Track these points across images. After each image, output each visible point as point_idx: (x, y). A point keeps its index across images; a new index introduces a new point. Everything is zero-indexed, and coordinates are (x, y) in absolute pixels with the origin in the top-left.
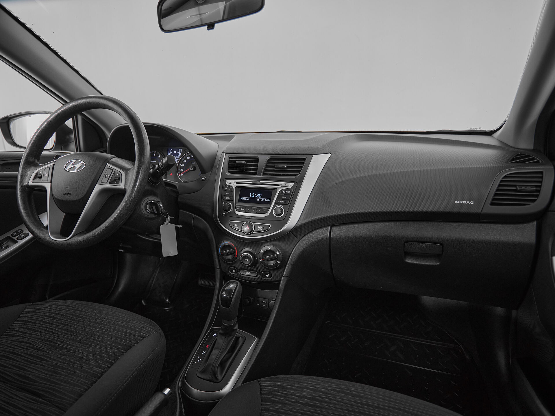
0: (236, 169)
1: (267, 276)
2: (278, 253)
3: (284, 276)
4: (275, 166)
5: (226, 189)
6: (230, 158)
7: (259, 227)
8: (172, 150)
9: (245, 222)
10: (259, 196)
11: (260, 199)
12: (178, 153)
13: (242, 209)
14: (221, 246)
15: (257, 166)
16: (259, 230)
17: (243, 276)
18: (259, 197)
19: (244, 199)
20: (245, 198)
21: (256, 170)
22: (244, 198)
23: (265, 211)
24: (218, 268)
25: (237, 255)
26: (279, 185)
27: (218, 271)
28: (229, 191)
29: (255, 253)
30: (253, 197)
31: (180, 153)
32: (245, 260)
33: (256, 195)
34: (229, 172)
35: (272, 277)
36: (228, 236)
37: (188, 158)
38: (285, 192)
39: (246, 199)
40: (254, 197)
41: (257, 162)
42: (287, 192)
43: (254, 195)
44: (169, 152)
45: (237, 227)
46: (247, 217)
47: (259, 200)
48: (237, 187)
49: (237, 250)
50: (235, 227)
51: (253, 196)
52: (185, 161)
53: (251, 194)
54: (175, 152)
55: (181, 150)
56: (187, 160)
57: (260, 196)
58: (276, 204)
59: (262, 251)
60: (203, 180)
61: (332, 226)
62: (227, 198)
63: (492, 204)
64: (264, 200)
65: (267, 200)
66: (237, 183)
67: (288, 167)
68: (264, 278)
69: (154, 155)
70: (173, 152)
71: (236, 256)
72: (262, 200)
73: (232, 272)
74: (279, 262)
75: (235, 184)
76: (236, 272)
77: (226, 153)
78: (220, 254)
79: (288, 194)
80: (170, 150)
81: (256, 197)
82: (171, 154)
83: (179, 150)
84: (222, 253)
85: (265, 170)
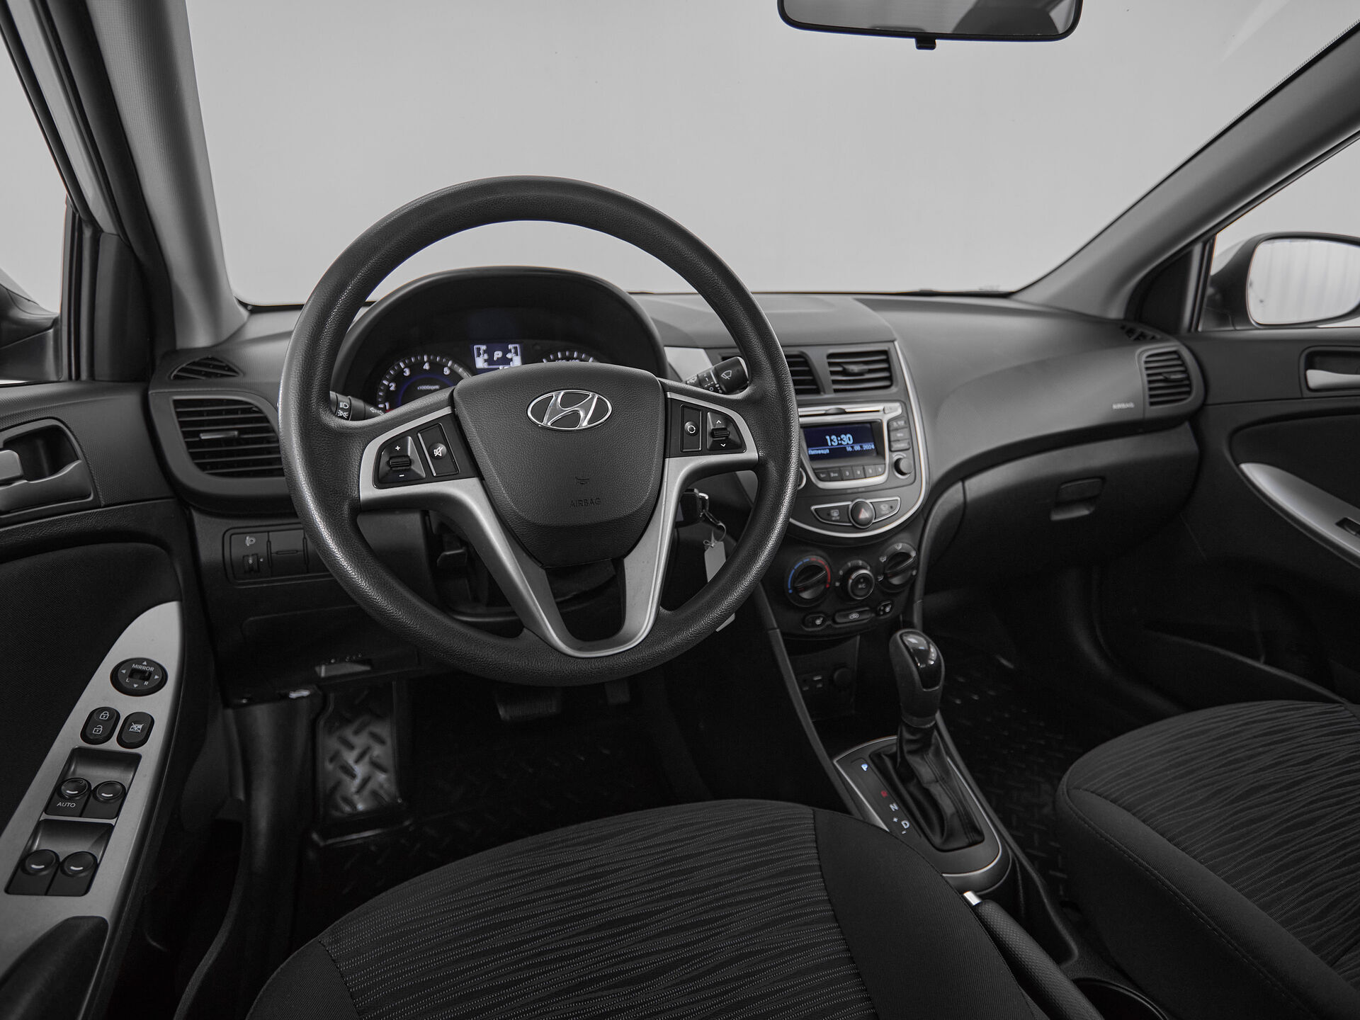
1: (888, 609)
2: (913, 554)
4: (847, 371)
7: (881, 507)
8: (483, 347)
9: (851, 503)
10: (847, 439)
11: (852, 447)
12: (509, 356)
13: (832, 475)
14: (793, 570)
15: (813, 373)
16: (882, 513)
17: (839, 625)
18: (848, 443)
19: (821, 452)
20: (822, 449)
21: (815, 382)
22: (819, 450)
24: (777, 628)
25: (831, 583)
26: (878, 411)
27: (777, 637)
29: (869, 567)
30: (836, 444)
31: (517, 355)
32: (858, 586)
33: (841, 440)
35: (893, 610)
38: (896, 423)
40: (838, 444)
41: (809, 364)
42: (899, 423)
43: (835, 440)
44: (479, 355)
45: (839, 518)
46: (849, 491)
47: (850, 449)
49: (831, 571)
50: (833, 519)
51: (835, 442)
53: (828, 437)
54: (498, 355)
55: (516, 348)
57: (850, 440)
58: (892, 451)
59: (883, 559)
61: (963, 479)
63: (1152, 404)
64: (861, 447)
65: (867, 447)
67: (866, 371)
68: (881, 615)
69: (426, 367)
70: (491, 356)
71: (828, 585)
72: (857, 448)
73: (815, 625)
74: (915, 573)
76: (823, 622)
77: (705, 349)
78: (790, 591)
79: (903, 428)
80: (479, 349)
81: (841, 444)
82: (486, 361)
83: (510, 347)
84: (794, 588)
85: (835, 382)
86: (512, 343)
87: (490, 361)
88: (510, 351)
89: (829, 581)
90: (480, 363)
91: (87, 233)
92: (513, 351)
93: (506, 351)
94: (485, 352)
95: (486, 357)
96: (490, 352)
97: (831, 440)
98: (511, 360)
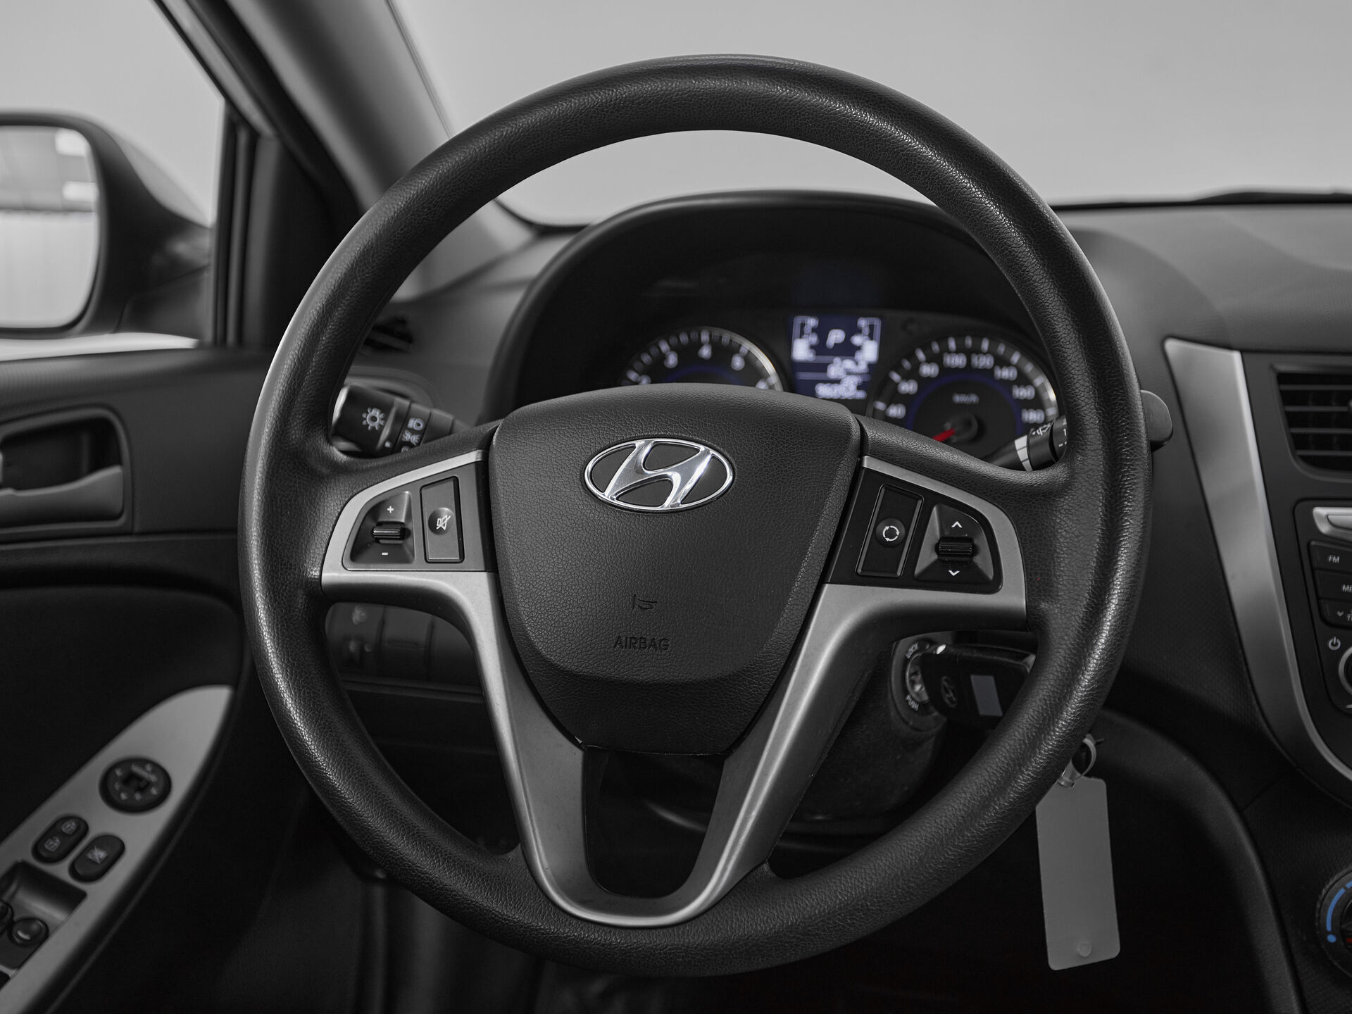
5: (1336, 560)
6: (1283, 378)
8: (812, 322)
12: (857, 340)
14: (1342, 891)
31: (872, 339)
34: (1315, 462)
37: (929, 370)
44: (802, 335)
52: (908, 387)
54: (836, 336)
55: (871, 327)
56: (923, 382)
69: (706, 352)
70: (823, 338)
77: (1243, 351)
78: (1332, 939)
80: (803, 325)
82: (812, 347)
83: (863, 323)
84: (1342, 934)
86: (865, 316)
87: (819, 348)
88: (859, 331)
90: (802, 350)
91: (243, 138)
92: (866, 331)
93: (852, 330)
94: (814, 330)
95: (814, 339)
96: (822, 332)
98: (859, 348)
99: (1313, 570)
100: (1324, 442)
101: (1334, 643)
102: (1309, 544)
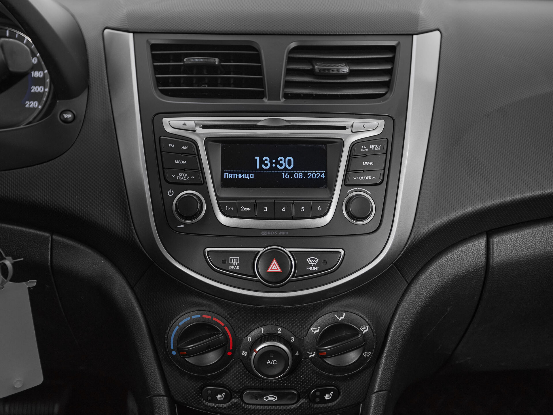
0: (189, 82)
1: (328, 397)
2: (365, 329)
3: (376, 390)
4: (317, 70)
5: (172, 146)
6: (154, 47)
7: (309, 260)
9: (262, 250)
10: (286, 163)
11: (291, 174)
13: (243, 209)
14: (177, 327)
15: (259, 70)
16: (310, 268)
17: (250, 407)
18: (285, 168)
19: (240, 176)
20: (242, 173)
21: (260, 83)
22: (238, 173)
23: (319, 209)
24: (163, 394)
25: (234, 351)
26: (344, 128)
28: (182, 155)
29: (293, 338)
30: (268, 167)
32: (269, 362)
33: (278, 162)
34: (166, 93)
35: (340, 397)
36: (199, 295)
38: (368, 147)
39: (244, 176)
40: (271, 168)
41: (257, 58)
42: (372, 147)
43: (268, 162)
45: (238, 268)
46: (265, 233)
47: (287, 176)
48: (209, 141)
49: (234, 335)
50: (231, 268)
51: (266, 165)
53: (257, 158)
57: (289, 164)
58: (347, 185)
59: (315, 330)
60: (66, 121)
61: (490, 234)
62: (182, 177)
64: (305, 175)
65: (312, 175)
66: (205, 127)
67: (352, 73)
68: (318, 403)
71: (229, 354)
72: (299, 176)
73: (215, 401)
74: (367, 355)
75: (199, 130)
76: (227, 399)
77: (134, 33)
78: (174, 353)
79: (376, 154)
81: (275, 168)
84: (179, 350)
85: (288, 84)
89: (231, 348)
97: (262, 162)
99: (161, 152)
100: (177, 82)
101: (170, 192)
102: (160, 138)
